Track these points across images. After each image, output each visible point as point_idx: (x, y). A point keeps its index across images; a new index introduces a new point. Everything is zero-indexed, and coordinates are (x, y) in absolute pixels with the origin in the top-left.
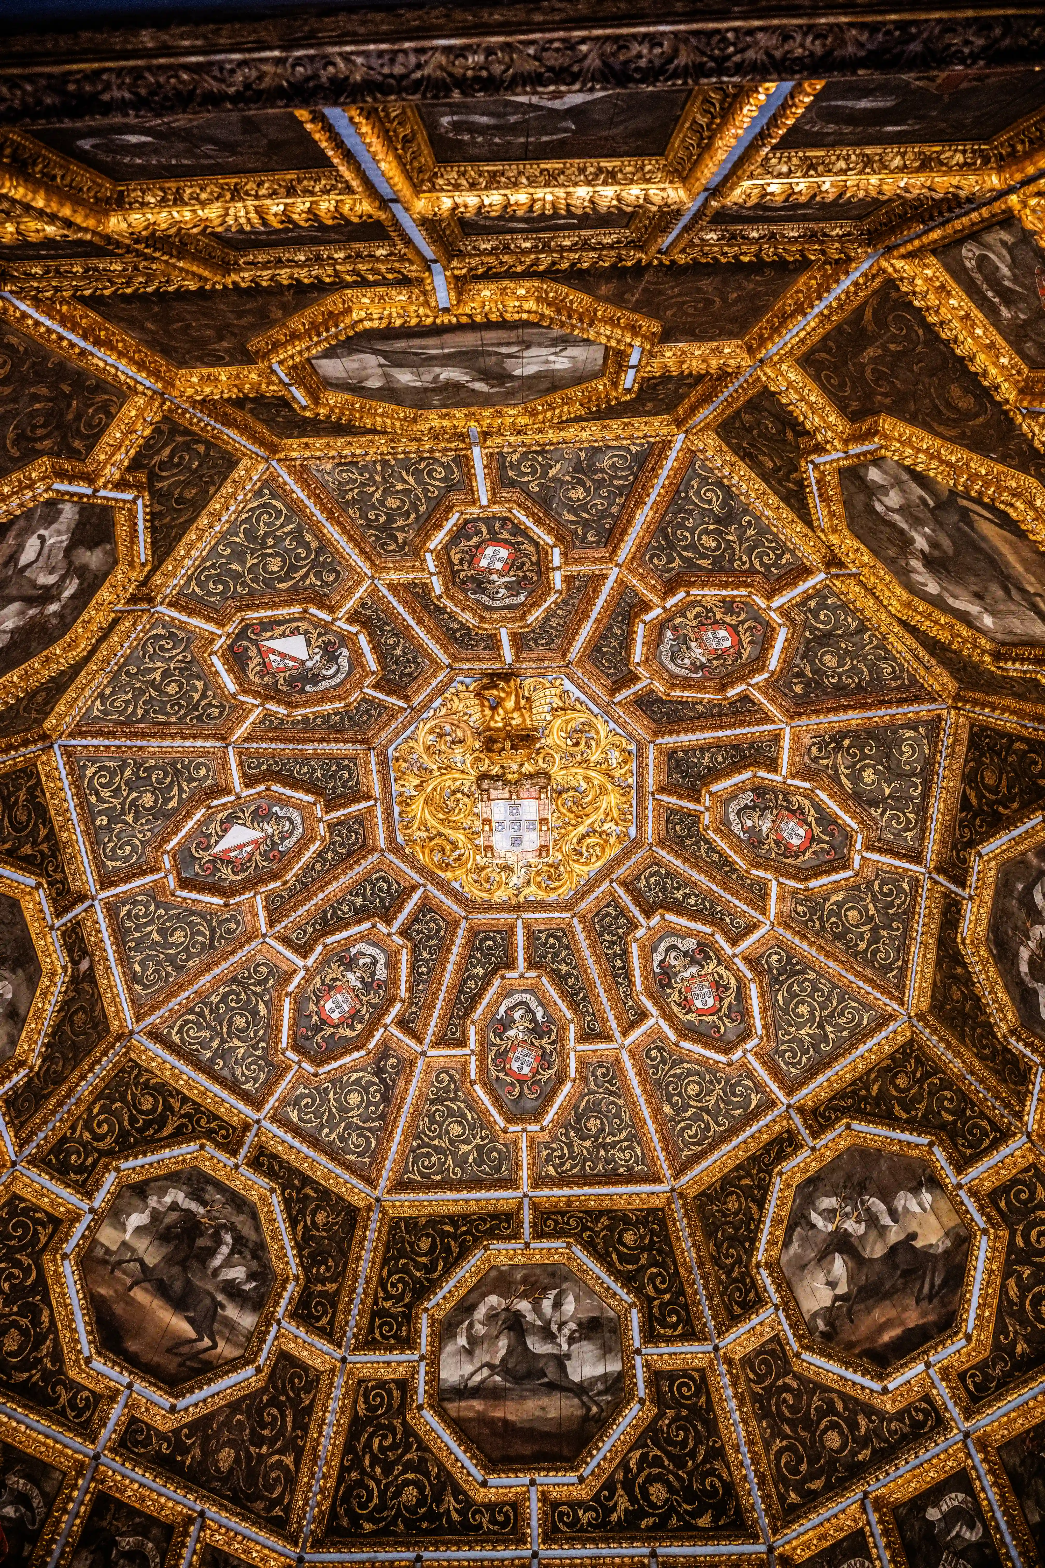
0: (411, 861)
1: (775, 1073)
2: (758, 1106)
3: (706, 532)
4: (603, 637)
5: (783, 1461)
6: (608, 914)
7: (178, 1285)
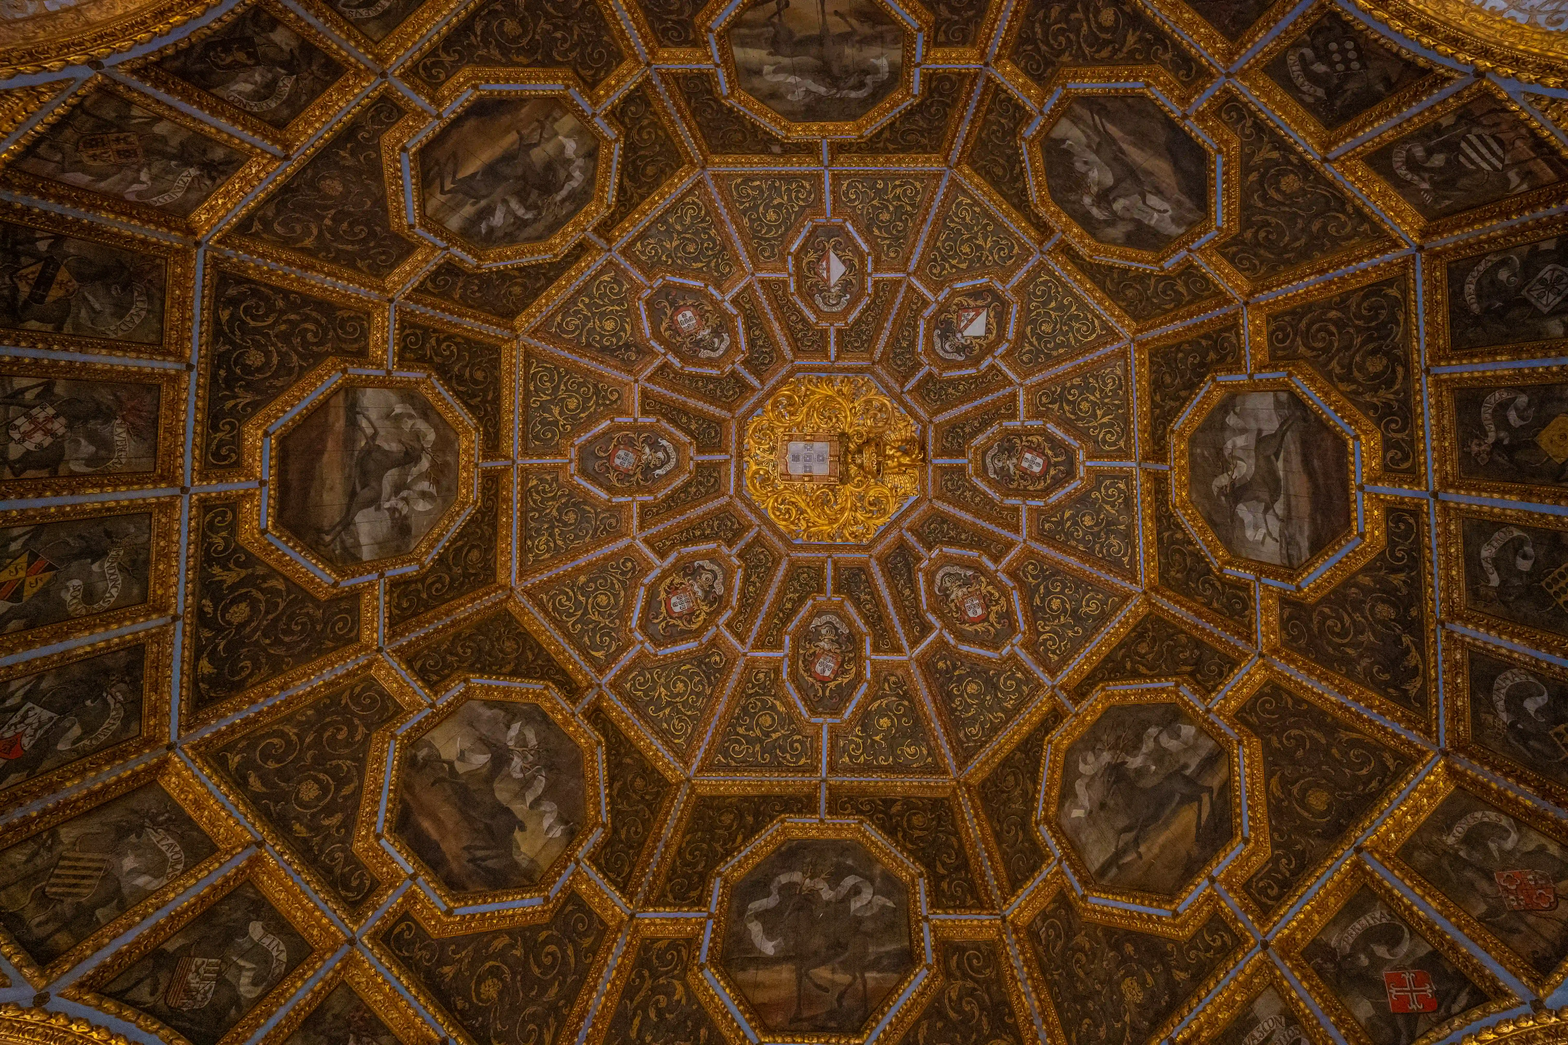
0: (783, 382)
1: (627, 671)
2: (594, 657)
3: (1063, 602)
4: (956, 527)
5: (275, 741)
6: (733, 524)
7: (507, 171)
